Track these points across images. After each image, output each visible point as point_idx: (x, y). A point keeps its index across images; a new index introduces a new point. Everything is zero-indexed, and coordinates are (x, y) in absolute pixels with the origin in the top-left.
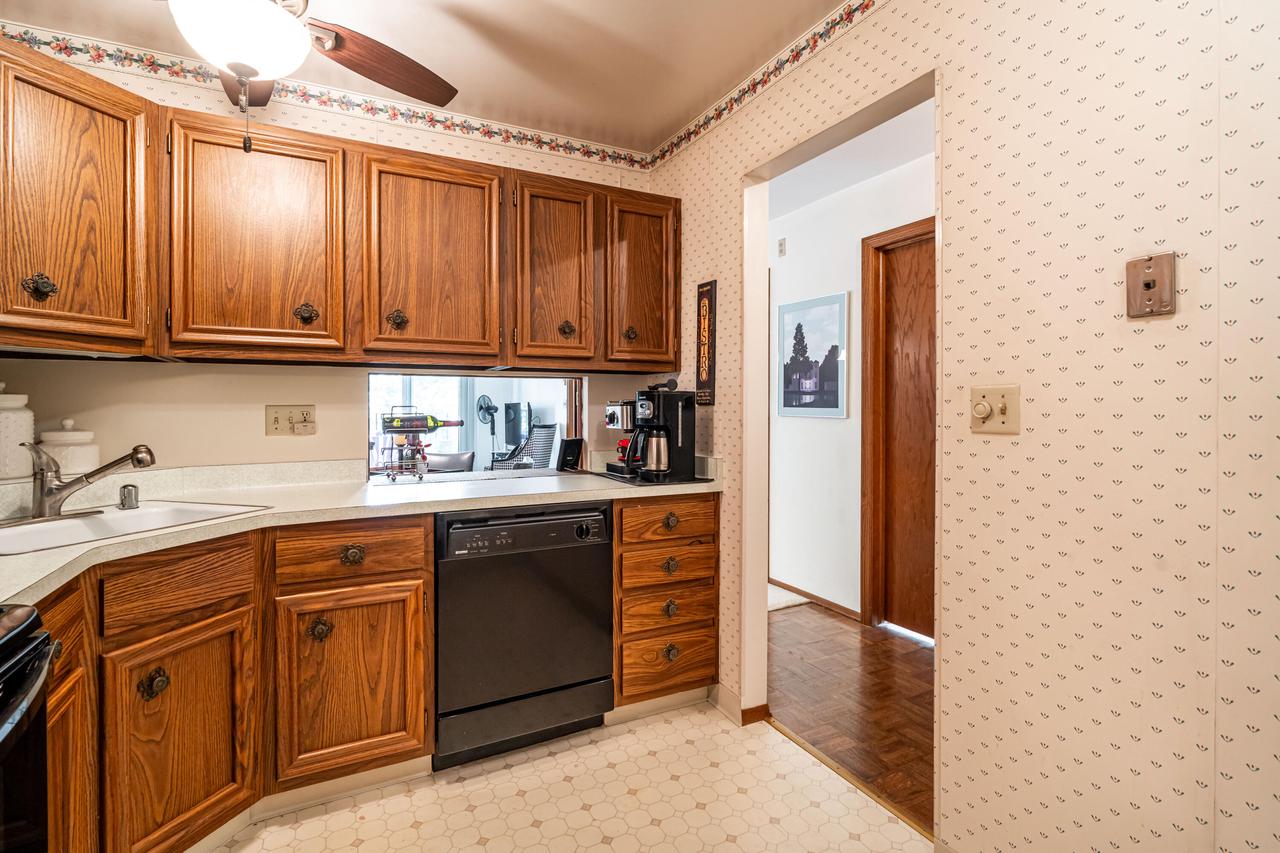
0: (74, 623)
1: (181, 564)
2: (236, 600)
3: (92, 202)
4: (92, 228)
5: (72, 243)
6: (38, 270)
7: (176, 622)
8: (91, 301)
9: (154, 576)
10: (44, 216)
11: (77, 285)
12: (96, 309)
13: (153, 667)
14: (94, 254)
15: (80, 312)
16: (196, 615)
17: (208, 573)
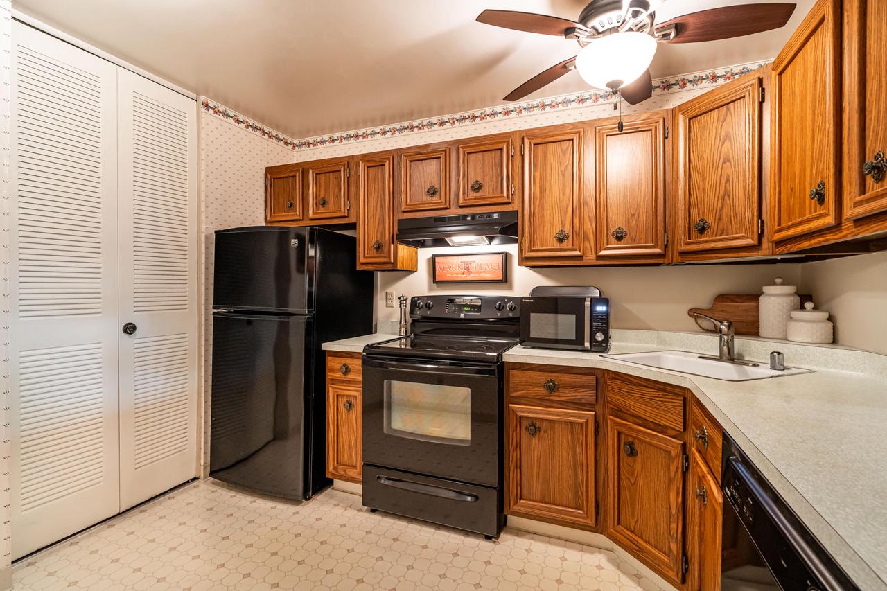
0: (584, 388)
1: (638, 388)
2: (675, 433)
3: (728, 163)
4: (728, 180)
5: (717, 194)
6: (701, 217)
7: (641, 422)
8: (727, 227)
9: (626, 387)
10: (704, 184)
11: (719, 219)
12: (730, 232)
13: (630, 439)
14: (729, 196)
15: (721, 235)
16: (652, 426)
17: (653, 402)
